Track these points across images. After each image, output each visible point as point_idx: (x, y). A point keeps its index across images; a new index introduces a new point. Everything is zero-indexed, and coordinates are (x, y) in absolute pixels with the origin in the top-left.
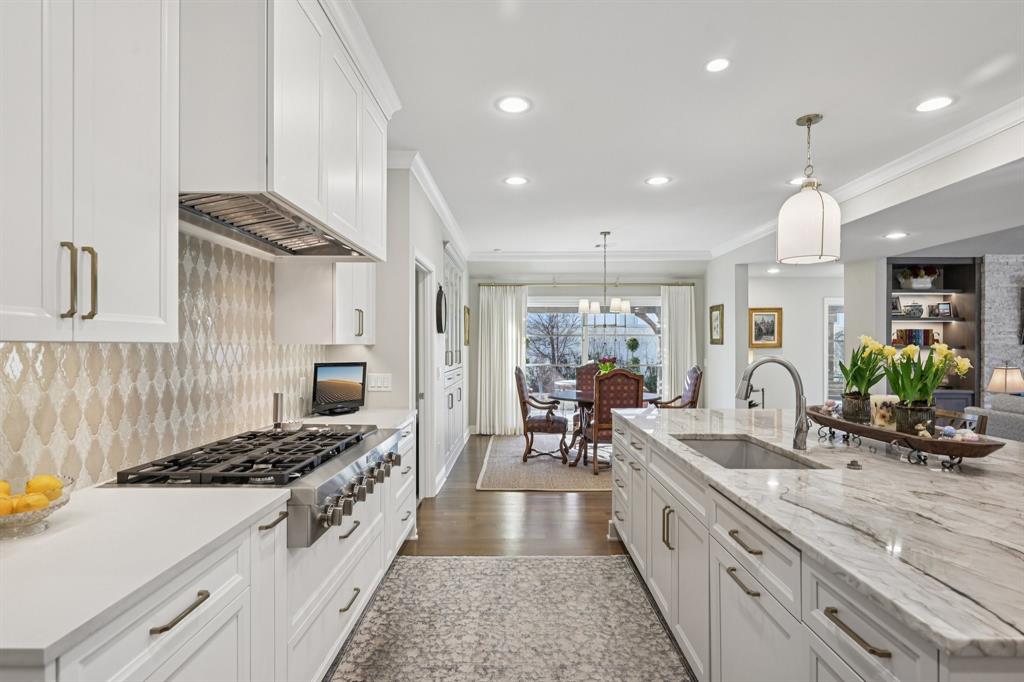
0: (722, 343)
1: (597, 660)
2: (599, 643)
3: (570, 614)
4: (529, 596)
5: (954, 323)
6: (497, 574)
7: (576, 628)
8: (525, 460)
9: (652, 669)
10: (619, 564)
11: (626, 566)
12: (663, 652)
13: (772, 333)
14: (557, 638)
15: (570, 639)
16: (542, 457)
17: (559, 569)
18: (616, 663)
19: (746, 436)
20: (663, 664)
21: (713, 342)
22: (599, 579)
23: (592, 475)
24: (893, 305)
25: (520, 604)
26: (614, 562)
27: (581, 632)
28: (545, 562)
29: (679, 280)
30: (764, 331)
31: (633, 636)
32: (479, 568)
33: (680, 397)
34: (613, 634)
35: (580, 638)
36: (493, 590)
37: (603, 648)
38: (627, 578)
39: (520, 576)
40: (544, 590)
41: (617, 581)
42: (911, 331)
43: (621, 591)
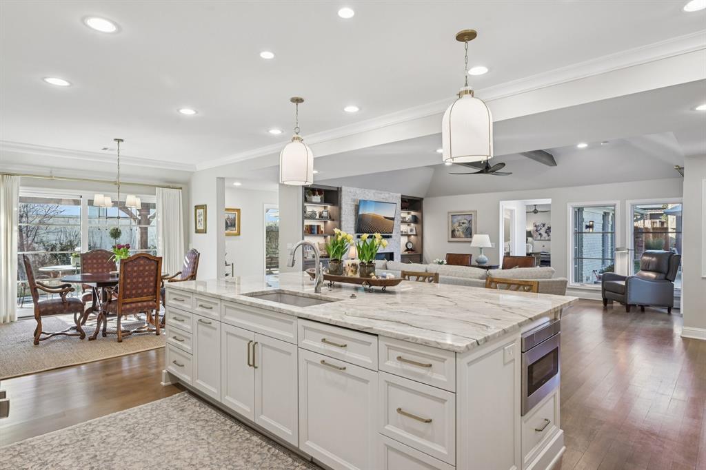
0: (206, 232)
1: (209, 463)
2: (202, 452)
3: (168, 443)
4: (122, 445)
5: (329, 222)
6: (78, 441)
7: (179, 450)
8: (36, 343)
9: (247, 451)
10: (183, 399)
11: (189, 399)
12: (247, 439)
13: (234, 226)
14: (169, 462)
15: (178, 459)
16: (54, 338)
17: (136, 418)
18: (222, 458)
19: (280, 290)
20: (251, 446)
21: (197, 231)
22: (175, 414)
23: (117, 343)
24: (304, 212)
25: (119, 453)
26: (179, 398)
27: (185, 451)
28: (120, 417)
29: (170, 185)
30: (229, 224)
31: (222, 438)
32: (56, 442)
33: (180, 273)
34: (208, 443)
35: (187, 455)
36: (84, 453)
37: (208, 454)
38: (195, 406)
39: (103, 435)
40: (133, 437)
41: (189, 410)
42: (311, 226)
43: (197, 415)
